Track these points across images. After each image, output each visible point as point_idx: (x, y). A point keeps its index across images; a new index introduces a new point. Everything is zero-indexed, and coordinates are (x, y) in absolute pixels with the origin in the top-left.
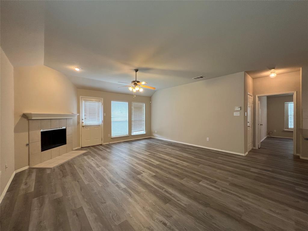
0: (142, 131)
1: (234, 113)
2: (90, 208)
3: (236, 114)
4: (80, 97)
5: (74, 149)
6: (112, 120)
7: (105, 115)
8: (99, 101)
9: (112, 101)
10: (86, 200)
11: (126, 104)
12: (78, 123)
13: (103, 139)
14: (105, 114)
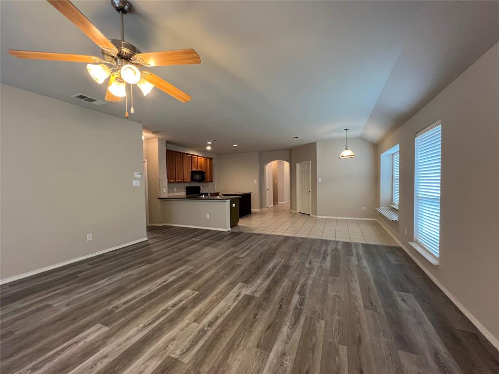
1: (134, 181)
2: (355, 301)
3: (136, 183)
10: (357, 314)
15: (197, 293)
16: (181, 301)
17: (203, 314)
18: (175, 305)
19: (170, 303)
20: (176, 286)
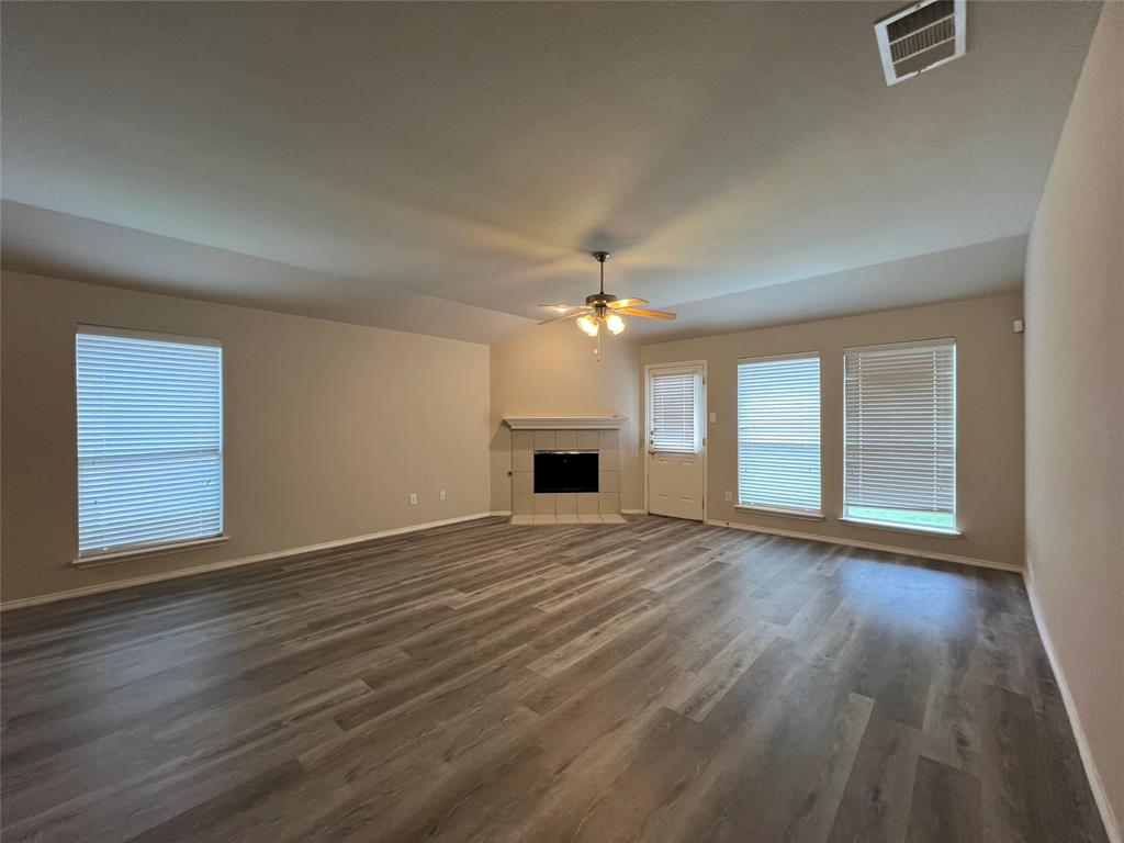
0: (931, 510)
4: (647, 367)
5: (624, 511)
6: (743, 437)
7: (713, 420)
8: (693, 373)
9: (742, 364)
11: (814, 364)
12: (642, 441)
13: (705, 505)
14: (713, 415)
15: (535, 606)
16: (561, 599)
17: (536, 583)
18: (569, 596)
19: (575, 599)
20: (572, 623)
